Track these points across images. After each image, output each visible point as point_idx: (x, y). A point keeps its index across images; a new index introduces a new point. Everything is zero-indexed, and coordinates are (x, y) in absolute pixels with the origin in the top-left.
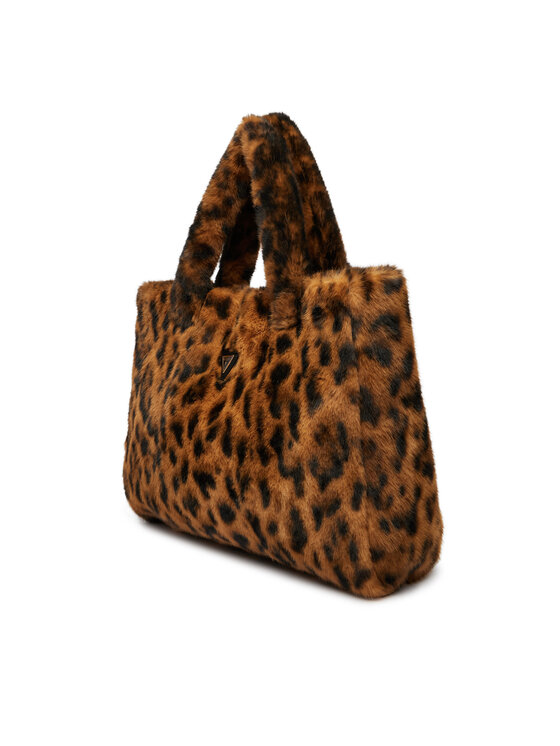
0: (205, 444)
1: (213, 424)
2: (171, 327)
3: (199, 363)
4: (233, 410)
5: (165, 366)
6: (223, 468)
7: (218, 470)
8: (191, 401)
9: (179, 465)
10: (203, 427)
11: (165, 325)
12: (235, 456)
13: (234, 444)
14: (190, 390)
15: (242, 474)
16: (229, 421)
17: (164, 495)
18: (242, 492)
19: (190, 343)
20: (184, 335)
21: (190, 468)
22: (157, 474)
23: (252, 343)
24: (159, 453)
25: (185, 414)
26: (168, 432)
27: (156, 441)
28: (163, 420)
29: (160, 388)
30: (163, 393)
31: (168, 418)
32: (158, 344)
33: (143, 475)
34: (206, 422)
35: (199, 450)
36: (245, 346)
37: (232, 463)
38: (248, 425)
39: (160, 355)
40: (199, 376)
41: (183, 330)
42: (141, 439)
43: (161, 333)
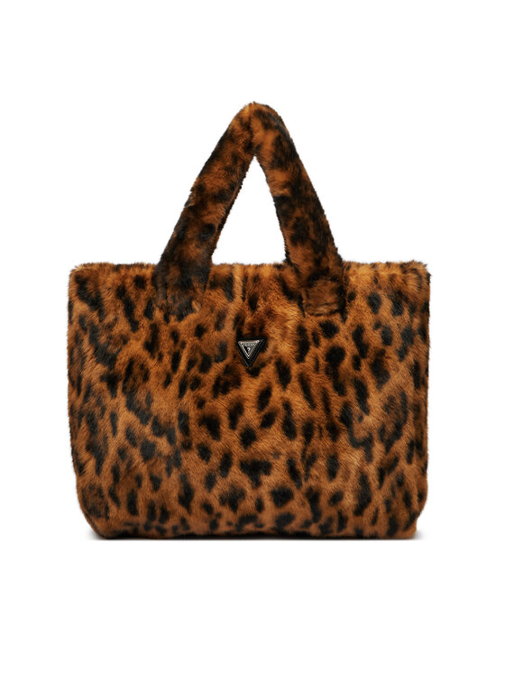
0: (258, 432)
1: (266, 410)
2: (158, 315)
3: (217, 352)
4: (288, 394)
5: (167, 359)
6: (283, 451)
7: (277, 454)
8: (225, 391)
9: (215, 460)
10: (251, 416)
11: (148, 313)
12: (300, 437)
13: (299, 425)
14: (218, 380)
15: (308, 453)
16: (287, 406)
17: (186, 497)
18: (307, 470)
19: (200, 331)
20: (184, 323)
21: (236, 459)
22: (175, 476)
23: (285, 328)
24: (177, 453)
25: (221, 405)
26: (193, 427)
27: (171, 440)
28: (183, 416)
29: (167, 382)
30: (174, 388)
31: (193, 413)
32: (144, 333)
33: (146, 483)
34: (254, 410)
35: (248, 438)
36: (278, 331)
37: (297, 445)
38: (313, 406)
39: (152, 346)
40: (221, 365)
41: (181, 318)
42: (139, 442)
43: (145, 322)
